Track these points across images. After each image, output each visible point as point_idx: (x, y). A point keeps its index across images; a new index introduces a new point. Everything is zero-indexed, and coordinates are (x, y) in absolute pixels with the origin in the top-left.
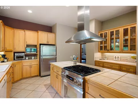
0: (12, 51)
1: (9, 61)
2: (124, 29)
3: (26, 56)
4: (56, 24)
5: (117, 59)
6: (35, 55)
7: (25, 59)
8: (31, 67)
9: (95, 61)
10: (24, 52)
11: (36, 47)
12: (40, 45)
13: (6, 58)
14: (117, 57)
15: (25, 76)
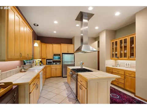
0: (45, 59)
1: (44, 65)
2: (130, 38)
3: (54, 62)
4: (74, 37)
5: (128, 66)
6: (59, 62)
7: (53, 64)
8: (56, 69)
9: (107, 67)
10: (52, 59)
11: (60, 56)
12: (62, 54)
13: (42, 63)
14: (128, 64)
15: (52, 76)
